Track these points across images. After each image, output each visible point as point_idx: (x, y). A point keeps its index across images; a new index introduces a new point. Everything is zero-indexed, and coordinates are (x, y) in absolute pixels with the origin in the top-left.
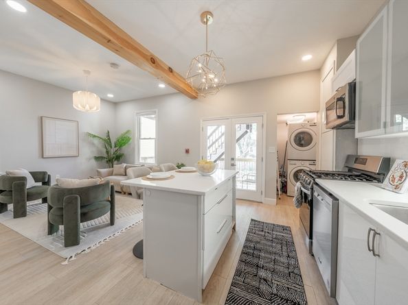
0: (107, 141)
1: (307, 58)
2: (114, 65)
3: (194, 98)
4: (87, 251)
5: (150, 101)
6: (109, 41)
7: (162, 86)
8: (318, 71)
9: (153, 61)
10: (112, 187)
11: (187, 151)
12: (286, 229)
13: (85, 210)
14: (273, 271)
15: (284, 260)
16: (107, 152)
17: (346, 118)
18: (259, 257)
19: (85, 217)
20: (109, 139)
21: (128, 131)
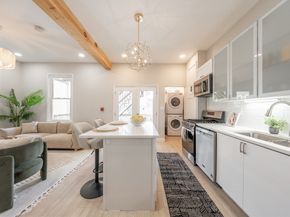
0: (12, 100)
1: (183, 57)
2: (38, 28)
3: (108, 69)
4: (28, 210)
5: (65, 66)
6: (53, 8)
7: (82, 55)
8: (185, 64)
9: (85, 35)
10: (45, 144)
11: (102, 109)
12: (176, 154)
13: (19, 170)
14: (183, 179)
15: (184, 171)
16: (12, 111)
17: (208, 92)
18: (172, 173)
19: (19, 177)
20: (14, 97)
21: (39, 91)
